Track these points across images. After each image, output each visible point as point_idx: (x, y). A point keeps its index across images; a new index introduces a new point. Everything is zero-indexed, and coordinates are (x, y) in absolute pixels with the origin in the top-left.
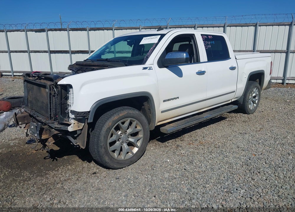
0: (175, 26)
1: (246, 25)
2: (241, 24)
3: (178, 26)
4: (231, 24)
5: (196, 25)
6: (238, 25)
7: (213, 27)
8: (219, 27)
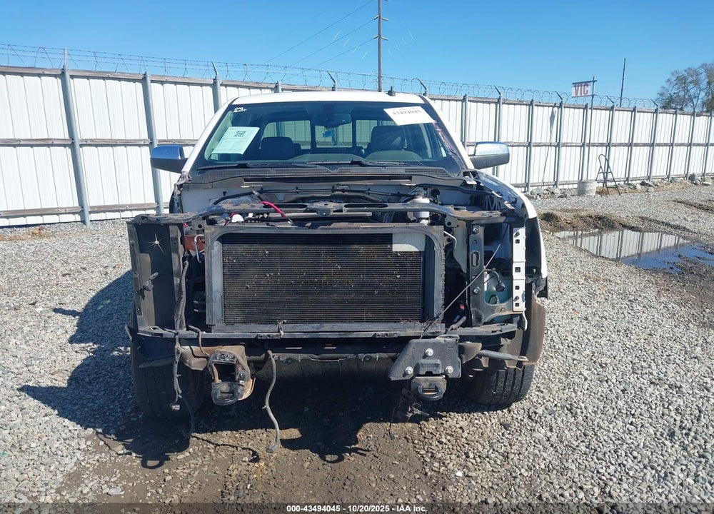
0: (87, 74)
1: (256, 85)
2: (247, 83)
3: (95, 75)
4: (228, 81)
5: (148, 75)
6: (242, 84)
7: (189, 84)
8: (201, 85)
